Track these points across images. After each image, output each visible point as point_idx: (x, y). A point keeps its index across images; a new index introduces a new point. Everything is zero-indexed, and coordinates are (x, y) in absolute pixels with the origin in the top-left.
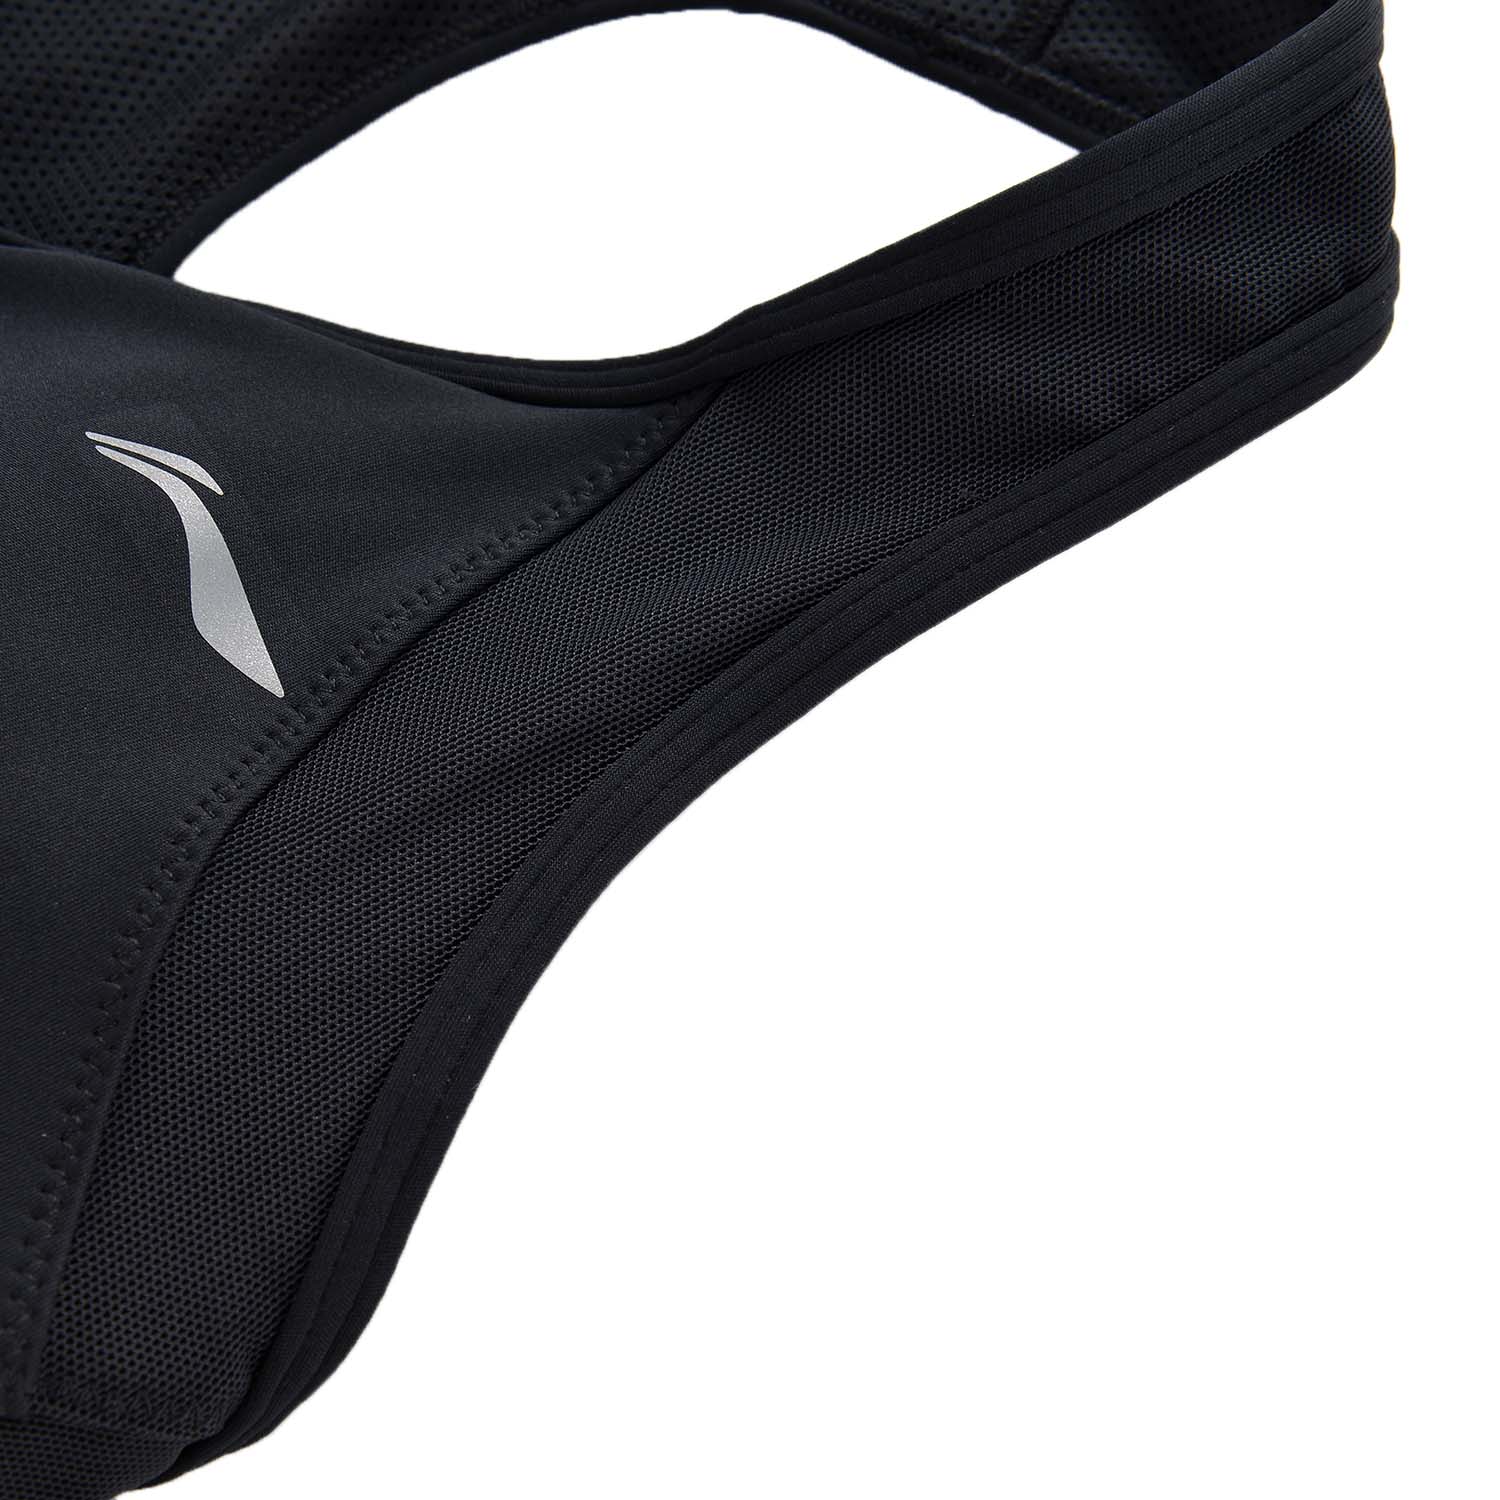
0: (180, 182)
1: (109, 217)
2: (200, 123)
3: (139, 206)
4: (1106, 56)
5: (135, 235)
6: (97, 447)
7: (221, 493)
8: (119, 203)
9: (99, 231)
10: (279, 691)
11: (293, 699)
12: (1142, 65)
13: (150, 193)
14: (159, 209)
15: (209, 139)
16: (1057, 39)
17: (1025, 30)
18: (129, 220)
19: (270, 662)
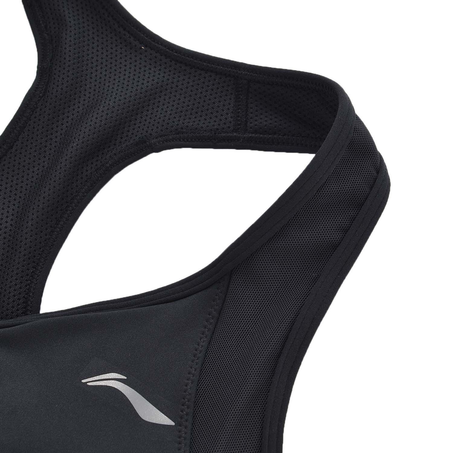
0: (27, 275)
1: (14, 296)
2: (25, 255)
3: (20, 288)
4: (265, 123)
5: (24, 297)
6: (88, 384)
7: (126, 378)
8: (15, 290)
9: (14, 301)
10: (173, 423)
11: (178, 424)
12: (276, 122)
13: (21, 283)
14: (26, 286)
15: (29, 259)
16: (249, 123)
17: (239, 125)
18: (20, 294)
19: (165, 416)
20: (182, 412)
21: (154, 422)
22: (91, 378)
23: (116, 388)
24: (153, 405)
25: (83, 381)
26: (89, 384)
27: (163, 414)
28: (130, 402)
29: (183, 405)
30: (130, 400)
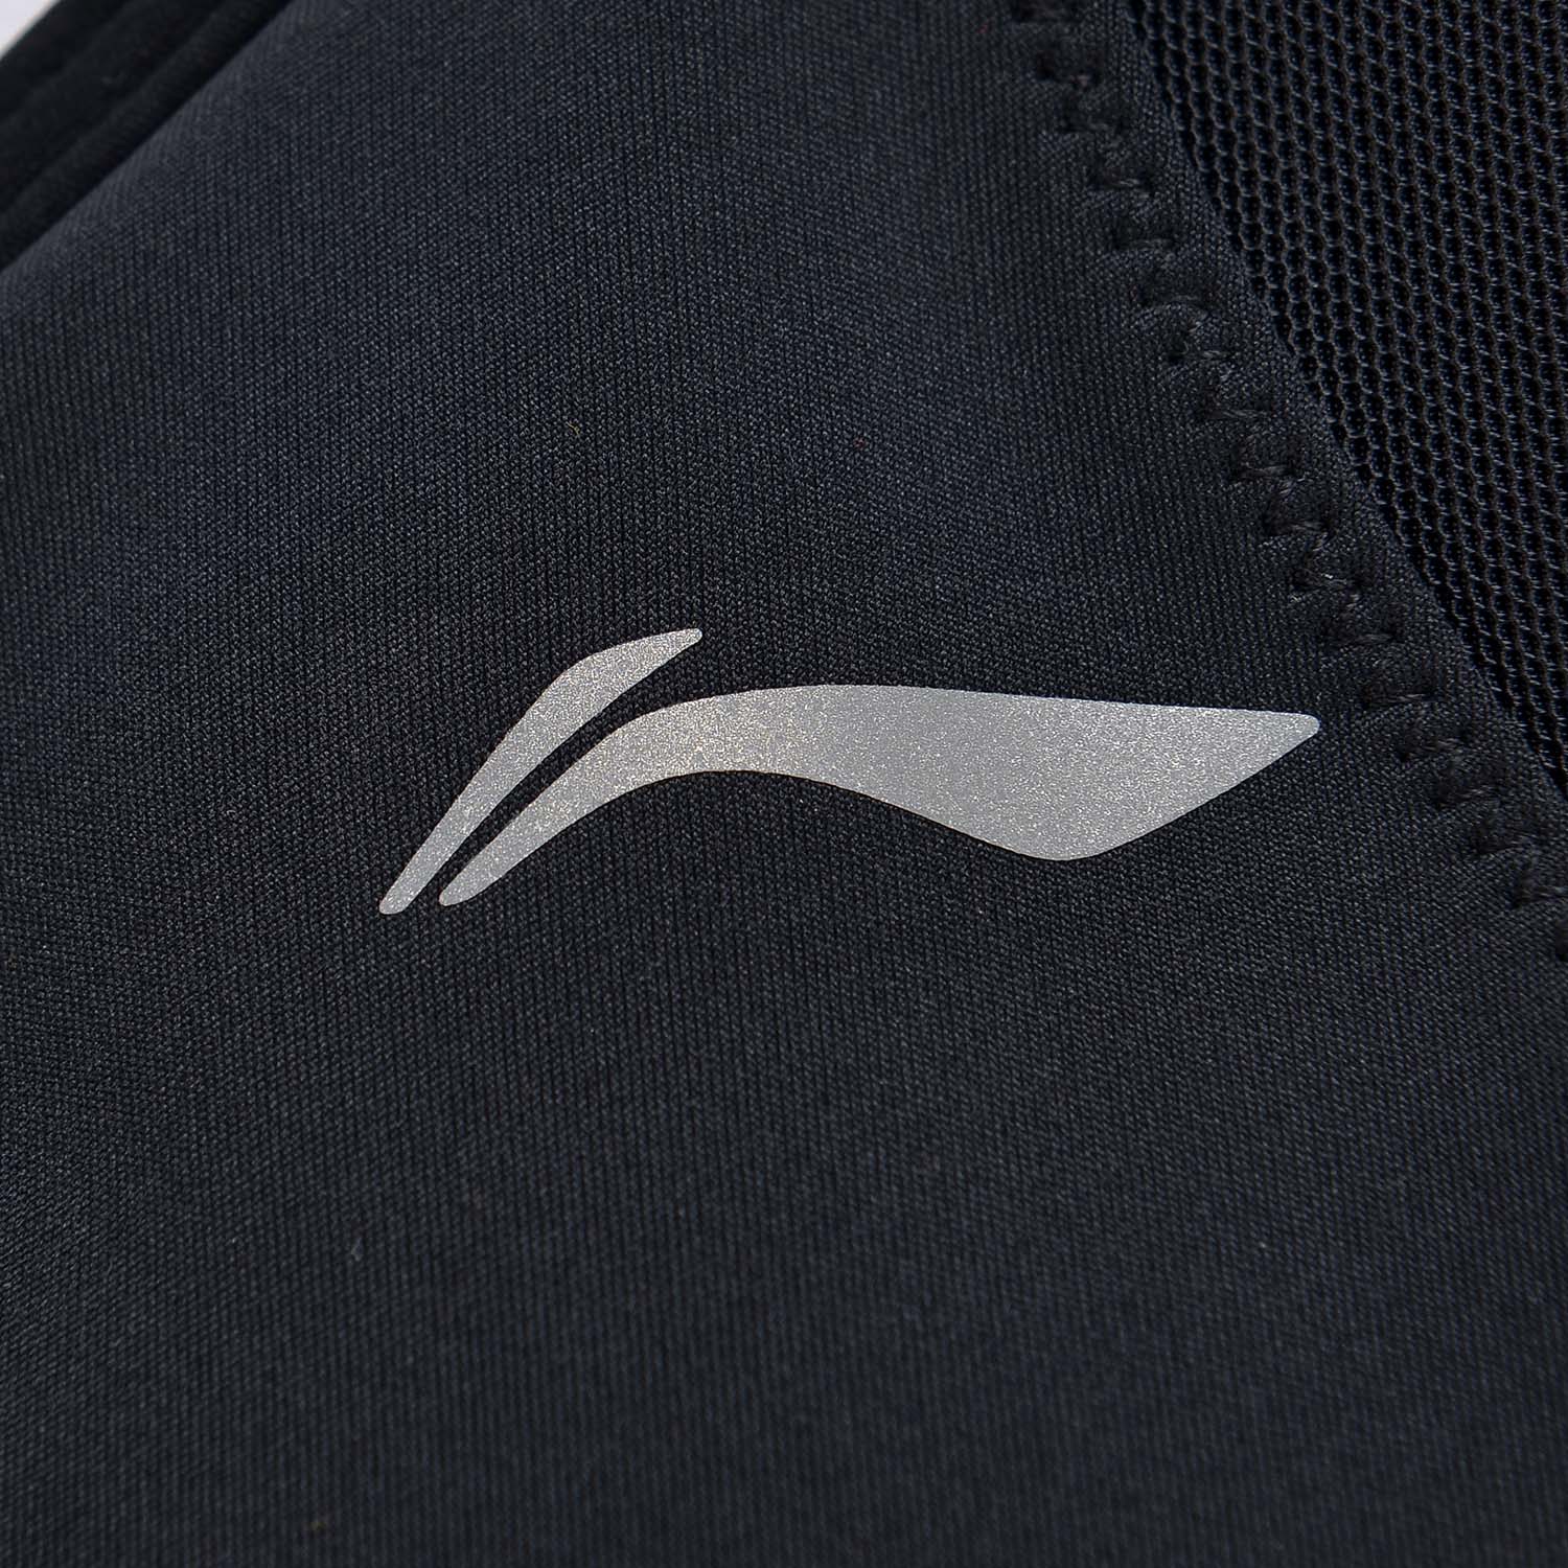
6: (445, 899)
7: (691, 636)
10: (1300, 727)
11: (1338, 700)
20: (1301, 587)
21: (1157, 819)
22: (436, 835)
23: (683, 772)
24: (1048, 693)
25: (397, 899)
26: (457, 892)
27: (1172, 709)
28: (879, 805)
29: (1269, 531)
30: (859, 788)
